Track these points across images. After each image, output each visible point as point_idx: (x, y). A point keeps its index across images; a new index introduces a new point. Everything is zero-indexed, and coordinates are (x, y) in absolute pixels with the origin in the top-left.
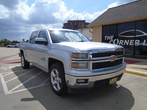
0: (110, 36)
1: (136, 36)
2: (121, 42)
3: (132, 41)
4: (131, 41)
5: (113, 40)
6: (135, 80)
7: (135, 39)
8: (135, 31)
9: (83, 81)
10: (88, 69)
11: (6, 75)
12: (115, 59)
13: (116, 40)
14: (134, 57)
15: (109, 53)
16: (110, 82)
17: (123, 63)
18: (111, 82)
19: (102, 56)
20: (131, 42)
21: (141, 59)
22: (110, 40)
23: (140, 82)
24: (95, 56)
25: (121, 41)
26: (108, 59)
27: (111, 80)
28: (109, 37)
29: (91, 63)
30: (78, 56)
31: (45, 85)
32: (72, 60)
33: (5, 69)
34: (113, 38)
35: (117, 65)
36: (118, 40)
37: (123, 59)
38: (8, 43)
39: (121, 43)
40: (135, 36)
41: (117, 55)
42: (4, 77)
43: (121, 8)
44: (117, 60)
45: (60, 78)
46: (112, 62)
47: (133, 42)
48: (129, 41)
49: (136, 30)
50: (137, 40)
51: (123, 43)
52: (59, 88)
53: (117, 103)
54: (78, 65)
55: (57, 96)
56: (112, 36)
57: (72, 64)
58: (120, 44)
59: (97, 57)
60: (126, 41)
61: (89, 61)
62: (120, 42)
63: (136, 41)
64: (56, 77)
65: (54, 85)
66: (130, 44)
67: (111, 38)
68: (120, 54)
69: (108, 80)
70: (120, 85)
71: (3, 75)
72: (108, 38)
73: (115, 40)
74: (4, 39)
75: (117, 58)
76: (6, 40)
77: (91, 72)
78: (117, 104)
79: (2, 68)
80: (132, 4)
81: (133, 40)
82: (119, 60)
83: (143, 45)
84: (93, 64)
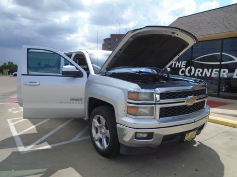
0: (181, 62)
1: (223, 63)
2: (199, 71)
3: (216, 71)
4: (214, 70)
5: (186, 68)
6: (222, 134)
7: (221, 67)
8: (221, 55)
9: (145, 135)
10: (154, 117)
11: (18, 122)
12: (194, 102)
13: (191, 67)
14: (218, 96)
15: (185, 92)
16: (186, 138)
17: (205, 107)
18: (188, 137)
19: (174, 97)
20: (214, 72)
21: (230, 100)
22: (181, 68)
23: (230, 137)
24: (165, 97)
25: (197, 70)
26: (184, 102)
27: (188, 135)
28: (179, 63)
29: (158, 107)
30: (138, 97)
31: (81, 139)
32: (128, 103)
33: (15, 112)
34: (185, 64)
35: (196, 110)
36: (193, 68)
37: (205, 101)
38: (14, 68)
39: (198, 74)
40: (220, 63)
41: (198, 95)
42: (14, 125)
43: (199, 18)
44: (197, 103)
45: (107, 129)
46: (189, 106)
47: (218, 72)
48: (210, 70)
49: (223, 53)
50: (224, 70)
51: (202, 73)
52: (106, 146)
53: (197, 170)
54: (137, 110)
55: (102, 157)
56: (183, 62)
57: (129, 108)
58: (196, 75)
59: (167, 98)
60: (206, 70)
61: (155, 104)
62: (197, 72)
63: (222, 70)
64: (101, 128)
65: (97, 140)
66: (213, 76)
67: (183, 64)
68: (201, 94)
69: (183, 134)
70: (200, 142)
71: (13, 122)
72: (177, 64)
73: (189, 68)
74: (9, 62)
75: (197, 100)
76: (12, 63)
77: (157, 122)
78: (197, 172)
79: (10, 110)
80: (216, 11)
81: (218, 70)
82: (199, 103)
83: (234, 77)
84: (161, 109)
